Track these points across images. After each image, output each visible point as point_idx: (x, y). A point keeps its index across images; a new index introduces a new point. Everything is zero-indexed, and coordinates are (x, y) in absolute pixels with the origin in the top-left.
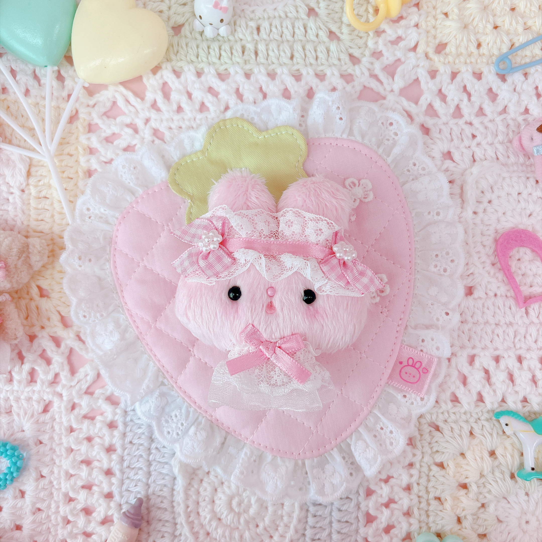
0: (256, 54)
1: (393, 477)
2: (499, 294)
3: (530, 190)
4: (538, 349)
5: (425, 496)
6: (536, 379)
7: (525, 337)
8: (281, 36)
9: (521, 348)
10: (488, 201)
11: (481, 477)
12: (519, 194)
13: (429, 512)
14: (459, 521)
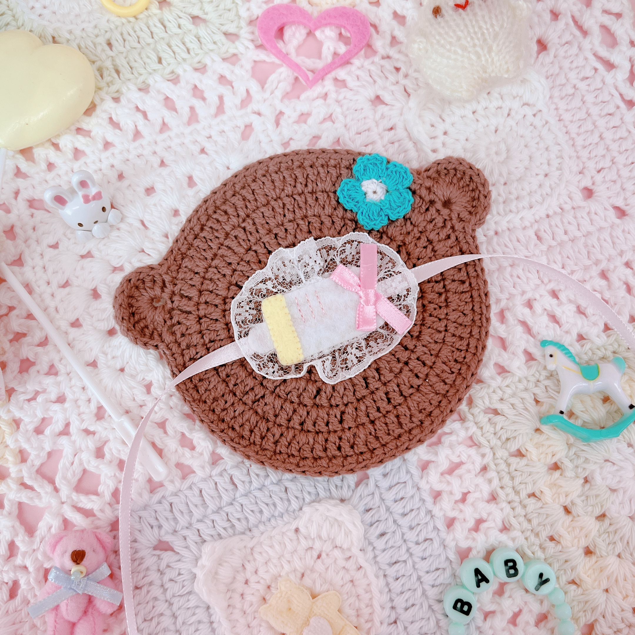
0: (118, 72)
1: (469, 492)
2: (500, 230)
3: (484, 104)
5: (517, 499)
6: (582, 309)
8: (139, 42)
9: (550, 281)
10: (442, 133)
11: (569, 448)
12: (474, 113)
13: (528, 516)
14: (567, 511)
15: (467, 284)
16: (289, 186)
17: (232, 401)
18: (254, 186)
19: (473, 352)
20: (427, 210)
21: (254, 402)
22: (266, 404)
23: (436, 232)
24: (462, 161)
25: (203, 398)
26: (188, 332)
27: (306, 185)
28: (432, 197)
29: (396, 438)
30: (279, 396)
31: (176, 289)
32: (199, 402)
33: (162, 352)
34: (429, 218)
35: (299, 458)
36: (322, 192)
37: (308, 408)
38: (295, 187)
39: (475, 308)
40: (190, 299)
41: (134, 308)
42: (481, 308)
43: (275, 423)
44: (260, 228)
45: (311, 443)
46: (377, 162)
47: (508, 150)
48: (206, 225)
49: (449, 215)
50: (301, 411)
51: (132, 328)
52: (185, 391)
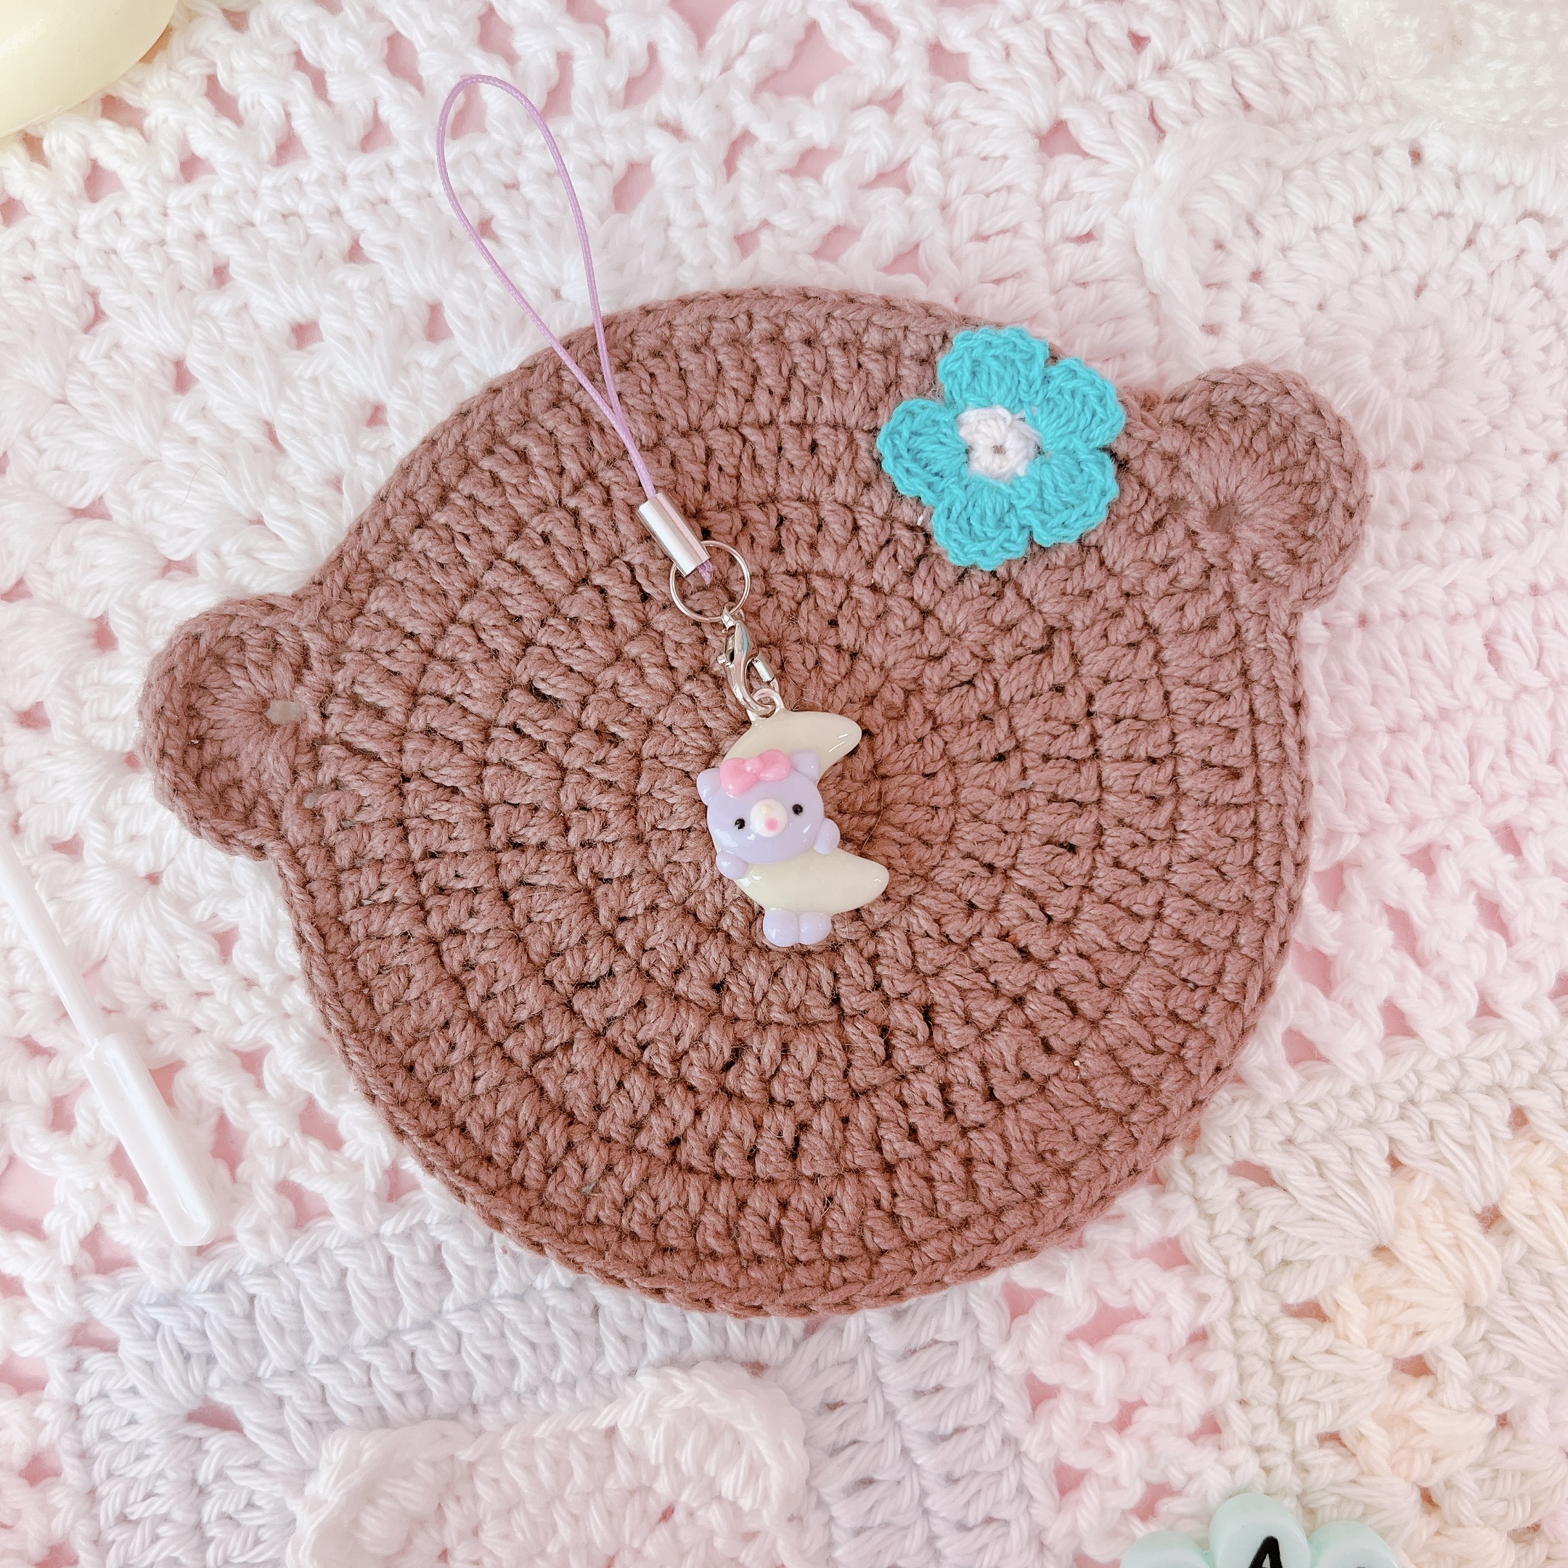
2: (1375, 612)
3: (1395, 193)
7: (1509, 752)
10: (1247, 274)
12: (1359, 218)
14: (1430, 1502)
15: (1247, 782)
16: (730, 395)
17: (469, 1048)
19: (1231, 998)
20: (1158, 524)
21: (535, 1059)
23: (1175, 601)
24: (1291, 387)
25: (386, 1024)
26: (362, 817)
27: (785, 400)
28: (1179, 486)
29: (951, 1229)
30: (617, 1050)
31: (341, 679)
32: (371, 1034)
33: (275, 869)
34: (1157, 554)
35: (649, 1248)
36: (835, 427)
37: (700, 1098)
38: (749, 400)
39: (1260, 862)
40: (380, 713)
41: (205, 723)
42: (1278, 863)
43: (593, 1127)
45: (694, 1207)
46: (1017, 357)
47: (1446, 360)
48: (454, 489)
49: (1223, 555)
50: (677, 1107)
51: (191, 785)
52: (331, 1000)
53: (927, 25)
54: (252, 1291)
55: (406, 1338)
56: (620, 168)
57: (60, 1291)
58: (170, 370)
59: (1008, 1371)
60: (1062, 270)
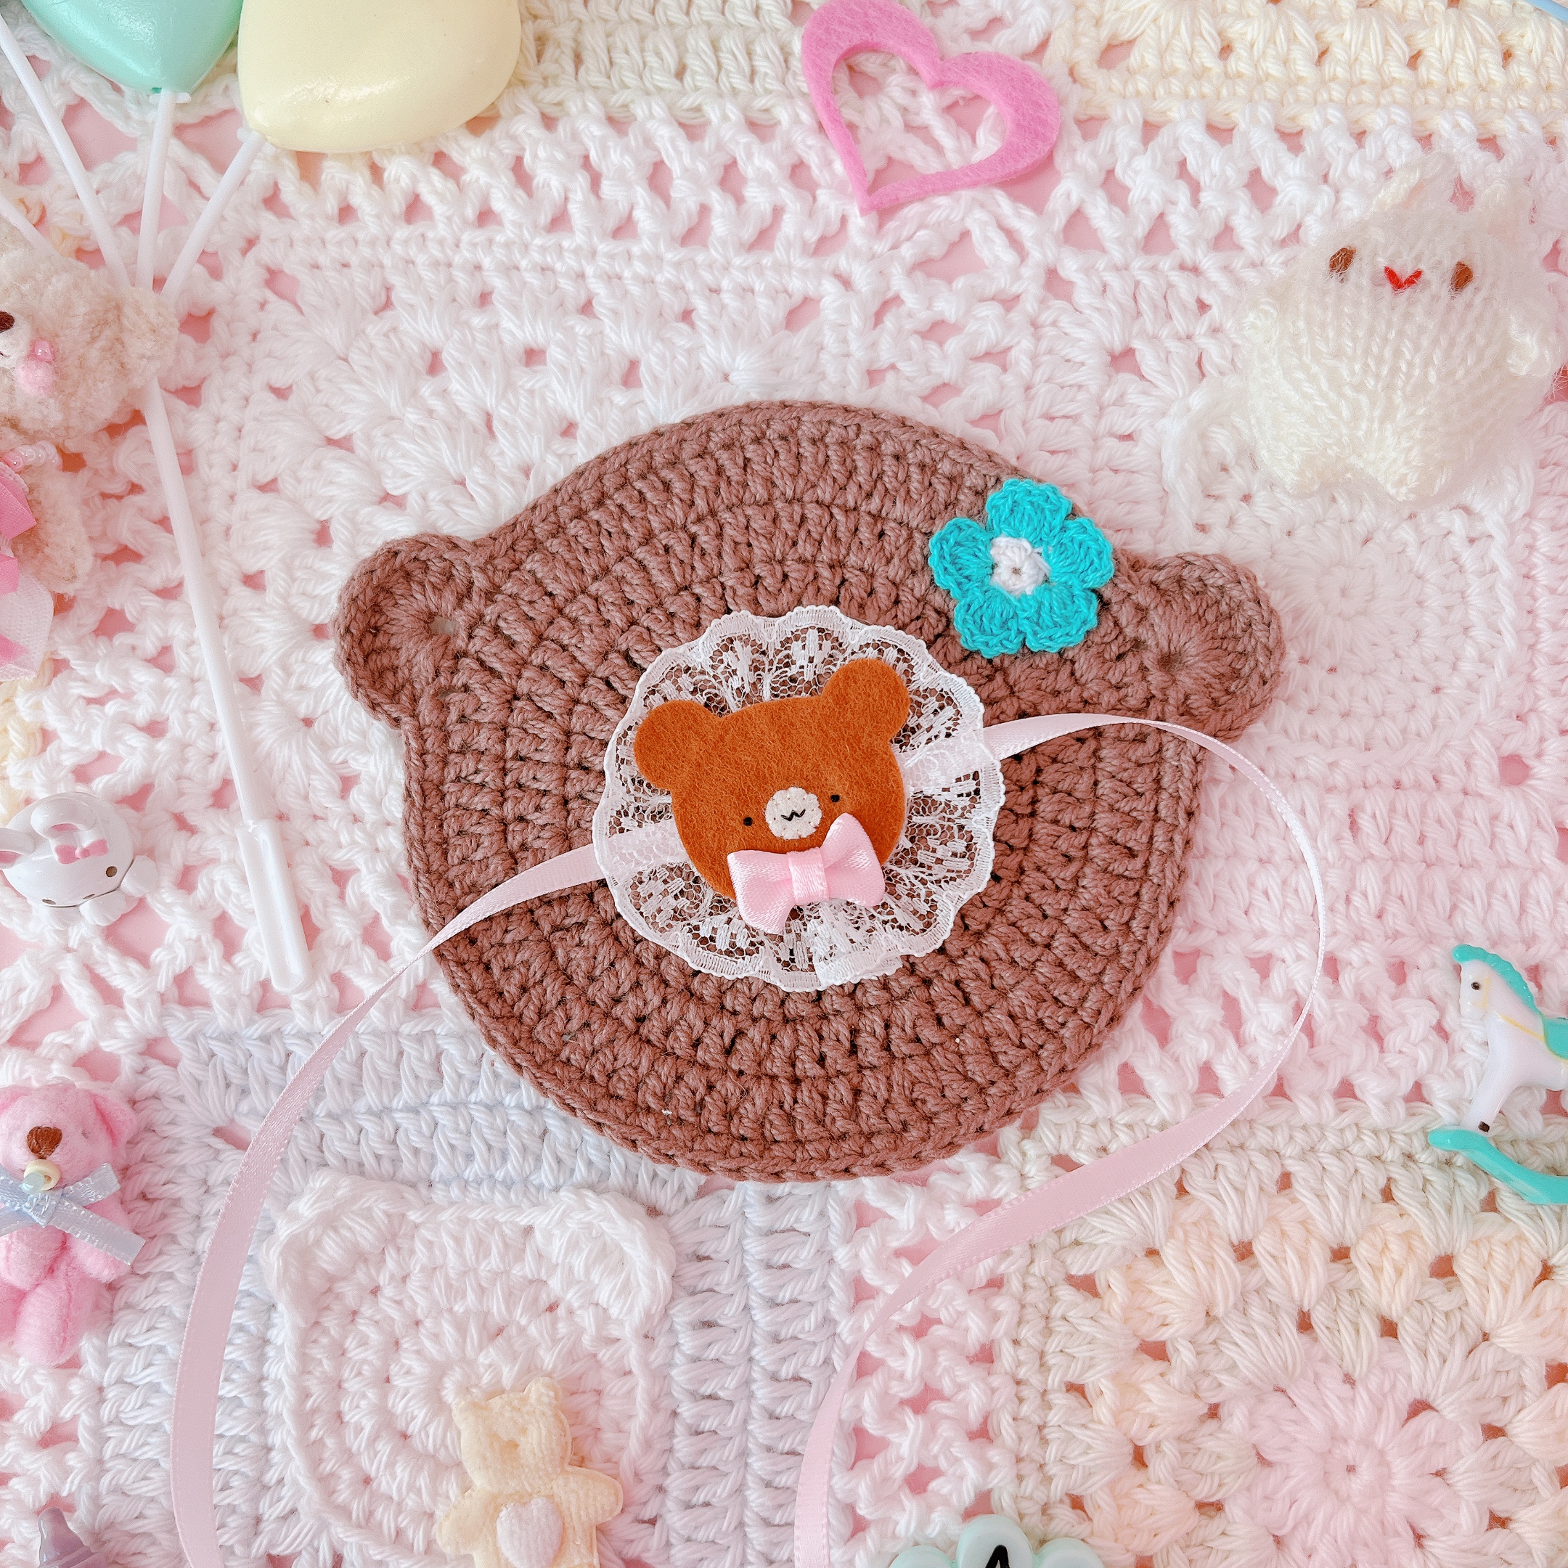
4: (1387, 937)
6: (1382, 1028)
7: (1348, 900)
10: (1239, 494)
14: (1139, 1458)
15: (1138, 863)
16: (830, 481)
18: (751, 452)
19: (1086, 1019)
20: (1120, 657)
21: (555, 928)
22: (580, 944)
24: (1243, 579)
25: (451, 874)
26: (476, 717)
27: (869, 495)
28: (1144, 633)
29: (832, 1138)
30: (617, 939)
31: (490, 612)
32: (440, 877)
33: (403, 739)
34: (1114, 677)
36: (901, 524)
37: (669, 990)
38: (843, 488)
39: (1134, 924)
40: (512, 644)
41: (383, 618)
42: (1147, 928)
43: (584, 991)
44: (727, 548)
45: (643, 1069)
46: (1047, 506)
47: (1373, 596)
48: (611, 498)
49: (1163, 690)
50: (650, 991)
51: (361, 660)
52: (417, 844)
53: (1050, 255)
54: (291, 1048)
55: (397, 1115)
56: (797, 299)
57: (150, 1009)
58: (428, 356)
59: (844, 1266)
60: (1102, 456)
